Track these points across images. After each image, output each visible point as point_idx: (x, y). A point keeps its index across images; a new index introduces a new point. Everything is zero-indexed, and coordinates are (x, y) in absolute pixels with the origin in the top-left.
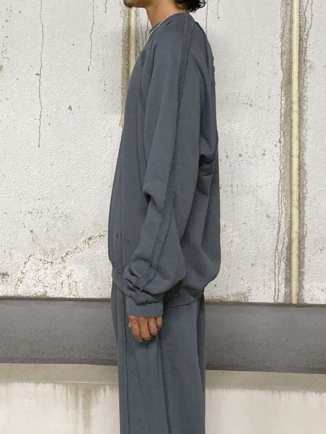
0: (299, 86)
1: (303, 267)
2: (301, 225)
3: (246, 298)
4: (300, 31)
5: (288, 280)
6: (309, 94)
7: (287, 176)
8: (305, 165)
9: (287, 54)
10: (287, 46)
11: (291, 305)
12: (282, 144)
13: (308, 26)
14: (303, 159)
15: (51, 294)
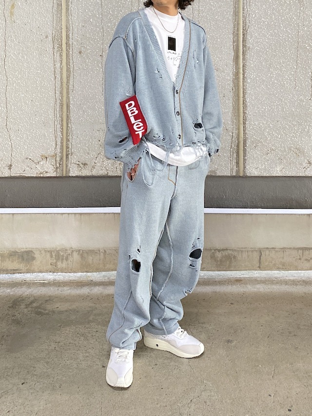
0: (243, 59)
1: (245, 156)
2: (245, 133)
3: (216, 173)
4: (243, 29)
5: (238, 163)
6: (247, 64)
7: (236, 108)
8: (246, 101)
9: (236, 42)
10: (236, 38)
11: (240, 177)
12: (234, 90)
13: (247, 26)
14: (245, 99)
15: (110, 174)
